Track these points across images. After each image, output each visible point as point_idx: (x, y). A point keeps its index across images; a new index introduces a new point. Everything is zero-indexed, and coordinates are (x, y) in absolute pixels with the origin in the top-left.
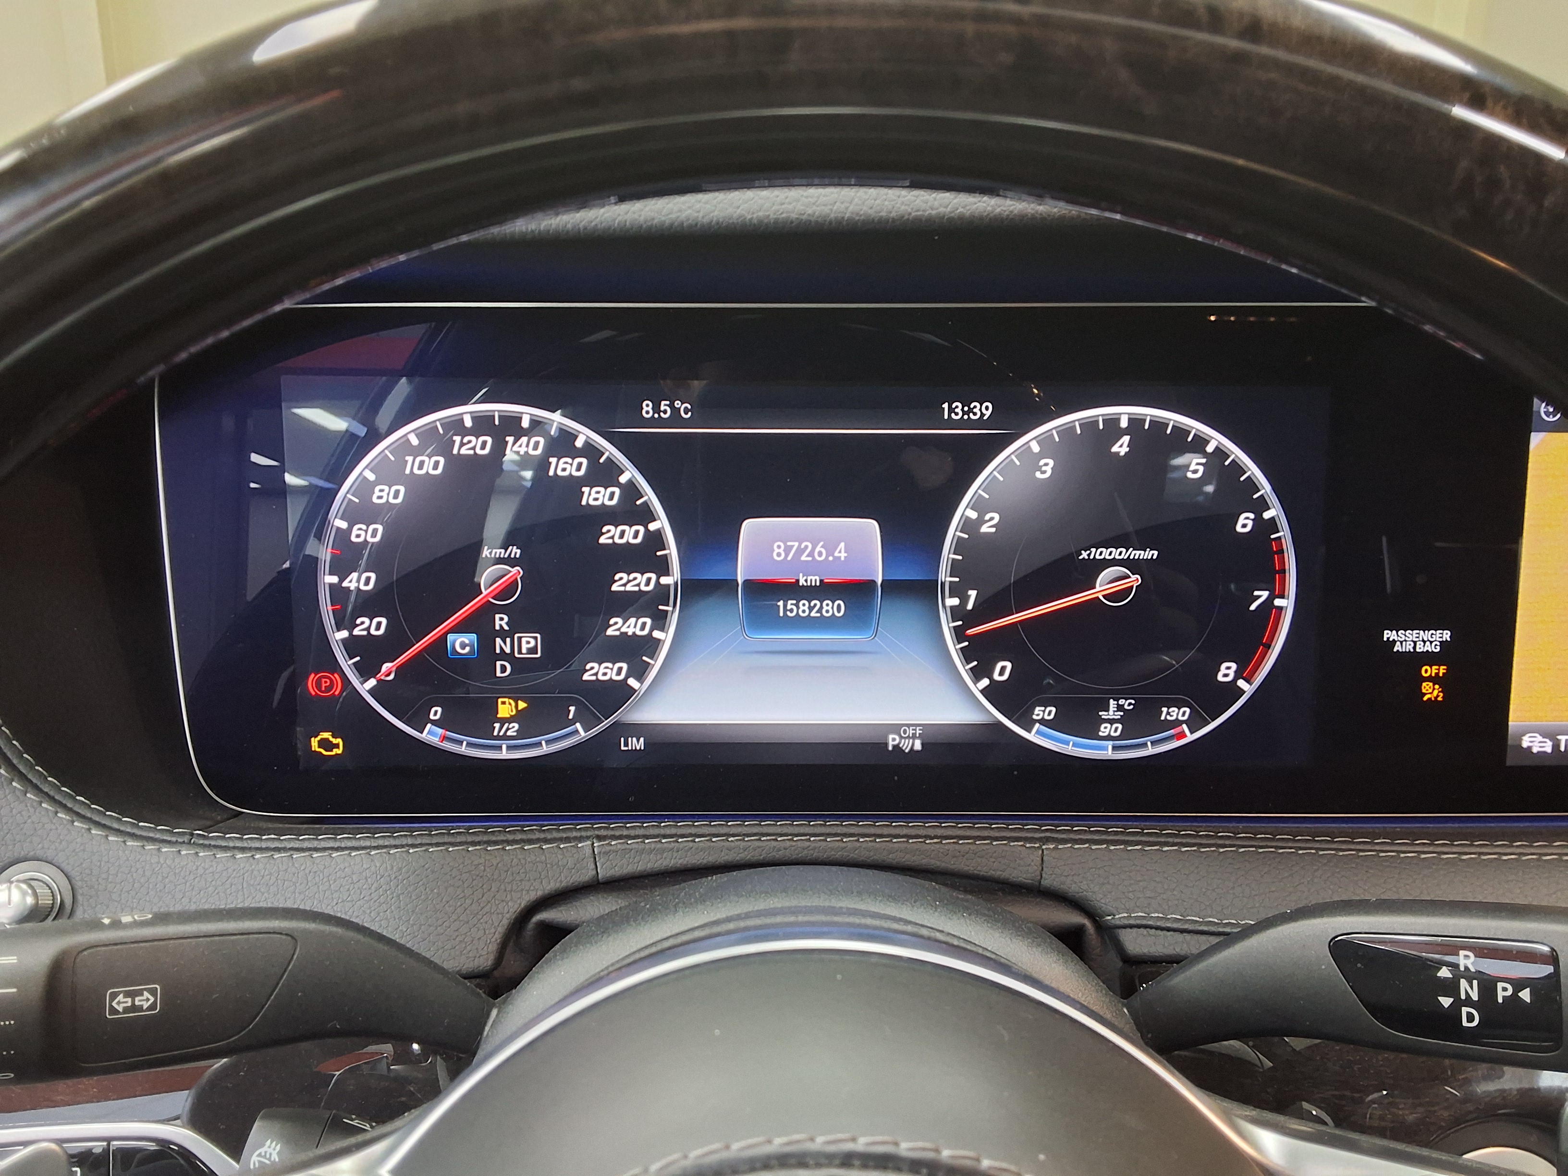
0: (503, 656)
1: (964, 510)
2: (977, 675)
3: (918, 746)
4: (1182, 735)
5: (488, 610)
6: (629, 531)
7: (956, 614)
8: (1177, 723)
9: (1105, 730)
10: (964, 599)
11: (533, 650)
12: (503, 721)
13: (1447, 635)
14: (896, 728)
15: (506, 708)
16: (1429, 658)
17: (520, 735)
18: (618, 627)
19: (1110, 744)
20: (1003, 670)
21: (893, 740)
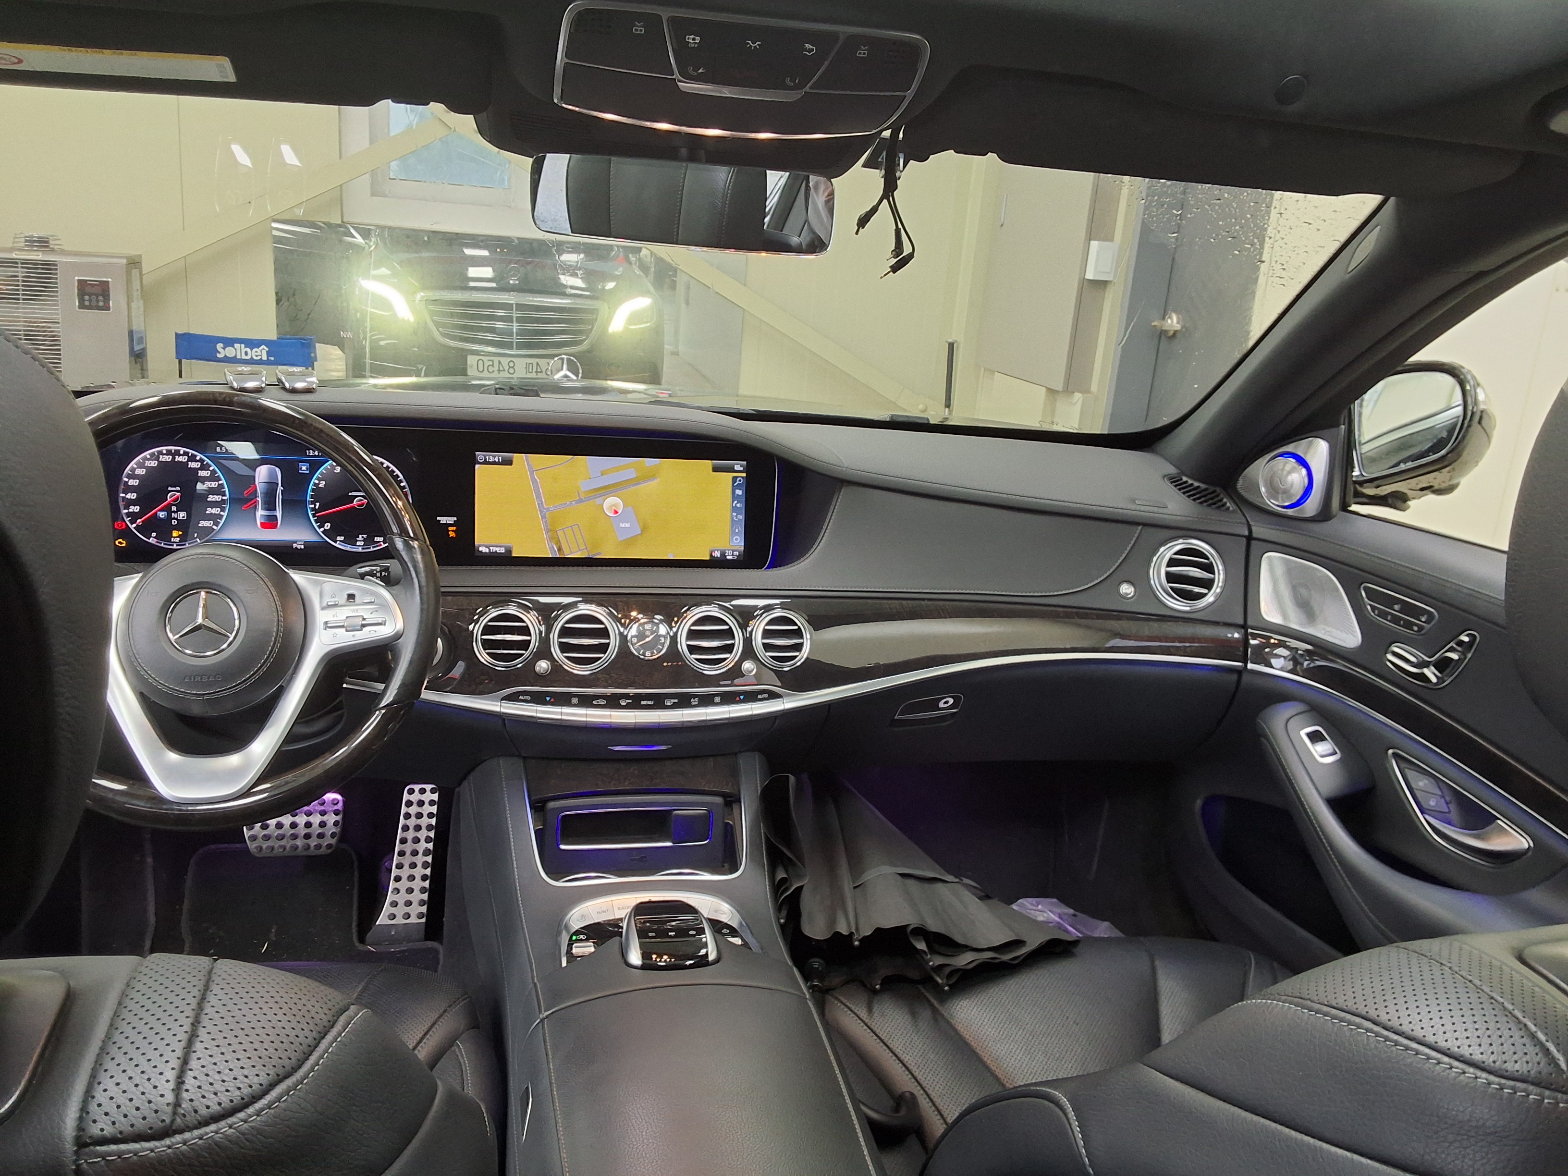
0: (174, 518)
1: (314, 480)
2: (320, 527)
3: (303, 547)
4: (381, 545)
5: (170, 505)
6: (213, 483)
7: (312, 509)
8: (380, 542)
9: (358, 543)
10: (315, 505)
11: (183, 517)
12: (174, 537)
13: (455, 519)
14: (295, 542)
15: (175, 533)
16: (451, 525)
17: (180, 541)
18: (209, 511)
19: (360, 548)
20: (328, 526)
21: (295, 545)
